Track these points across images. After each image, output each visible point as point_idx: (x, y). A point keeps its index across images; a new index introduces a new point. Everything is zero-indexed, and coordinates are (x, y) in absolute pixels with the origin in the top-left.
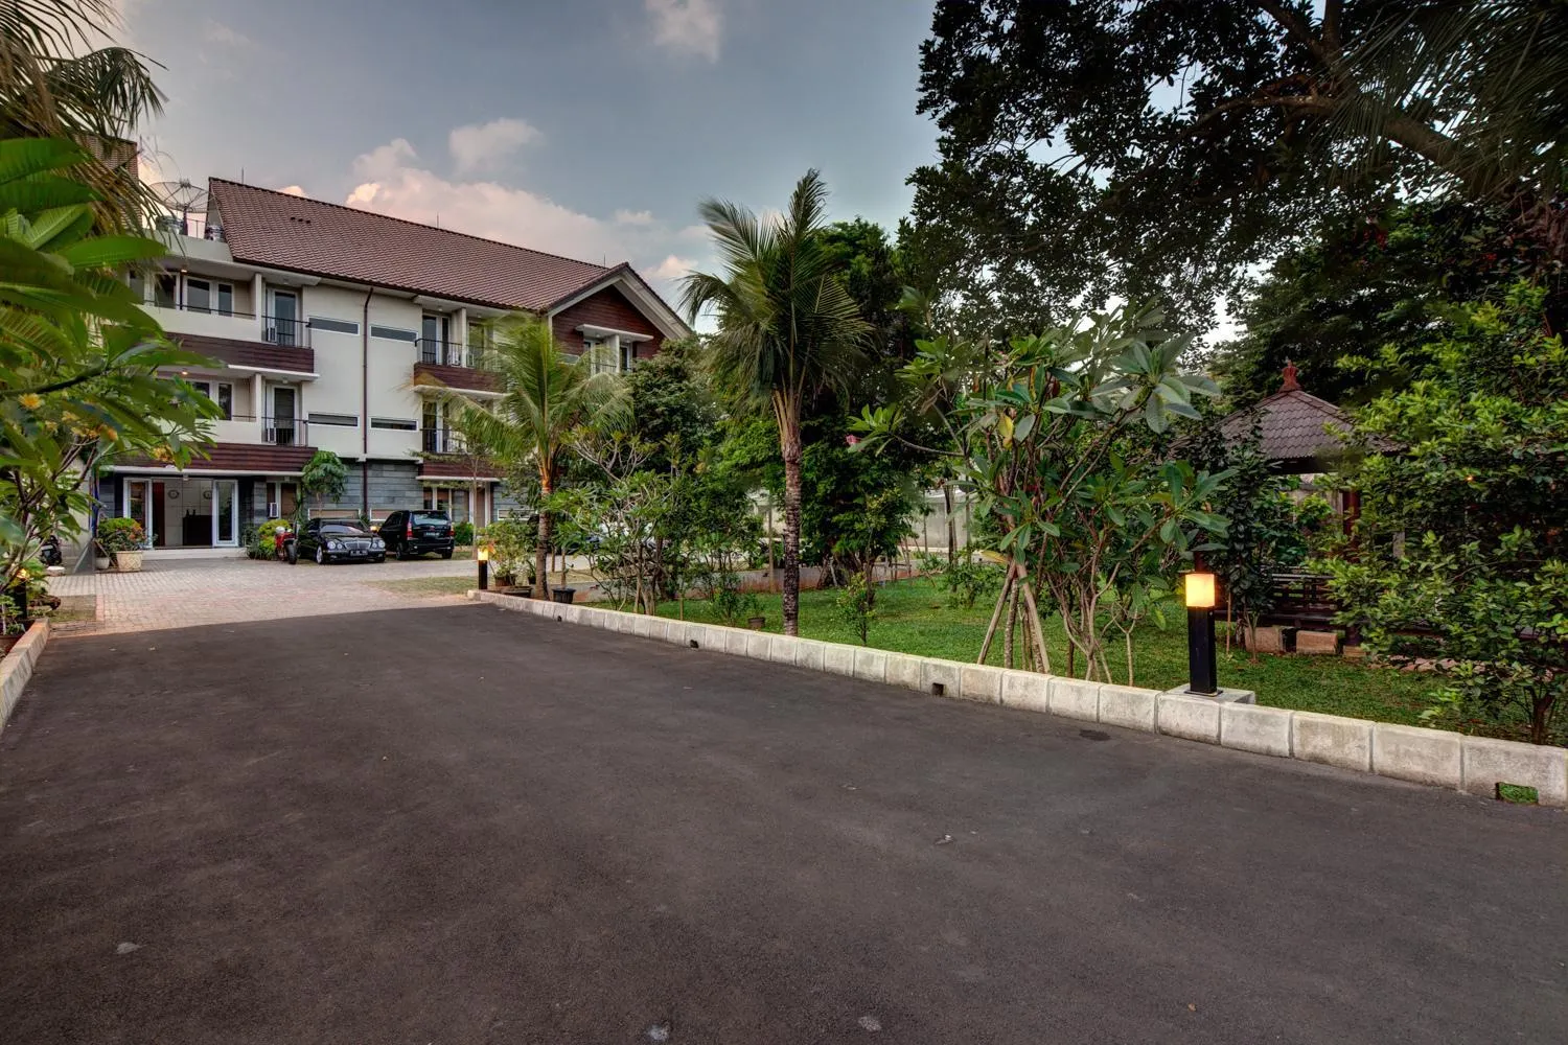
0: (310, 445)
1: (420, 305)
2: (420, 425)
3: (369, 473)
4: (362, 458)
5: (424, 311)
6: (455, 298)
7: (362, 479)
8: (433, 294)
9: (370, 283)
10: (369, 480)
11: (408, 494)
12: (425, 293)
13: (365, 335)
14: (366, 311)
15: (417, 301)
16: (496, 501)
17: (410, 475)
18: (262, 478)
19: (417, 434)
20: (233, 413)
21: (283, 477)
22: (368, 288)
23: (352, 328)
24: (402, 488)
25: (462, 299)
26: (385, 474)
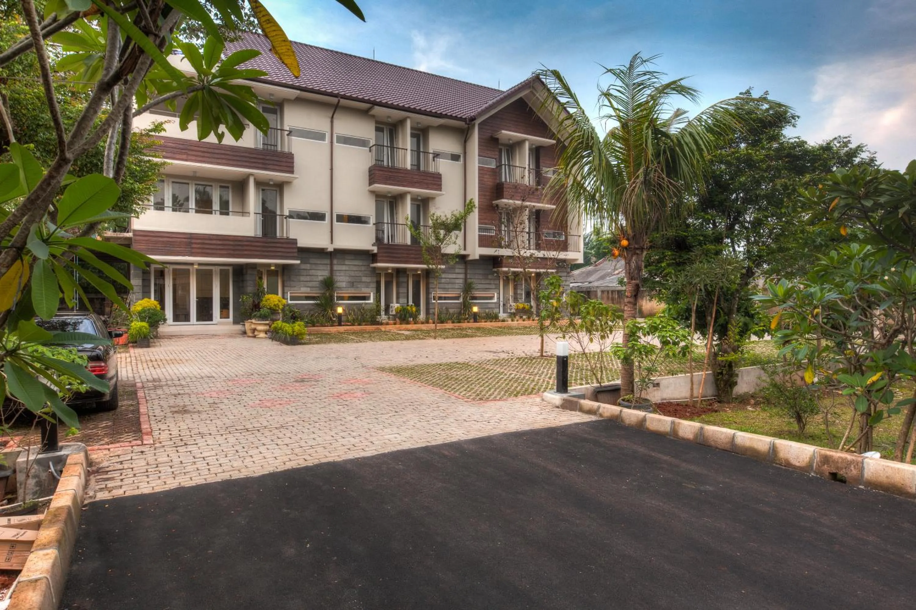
0: (291, 237)
1: (373, 116)
2: (373, 220)
3: (335, 262)
4: (331, 249)
5: (377, 122)
6: (403, 109)
7: (329, 268)
8: (386, 105)
9: (336, 96)
10: (335, 268)
11: (364, 279)
12: (380, 104)
13: (332, 142)
14: (332, 122)
15: (372, 112)
16: (431, 286)
17: (365, 263)
18: (254, 266)
19: (370, 227)
20: (231, 209)
21: (269, 265)
22: (334, 100)
23: (320, 136)
24: (360, 274)
25: (408, 110)
26: (347, 262)
